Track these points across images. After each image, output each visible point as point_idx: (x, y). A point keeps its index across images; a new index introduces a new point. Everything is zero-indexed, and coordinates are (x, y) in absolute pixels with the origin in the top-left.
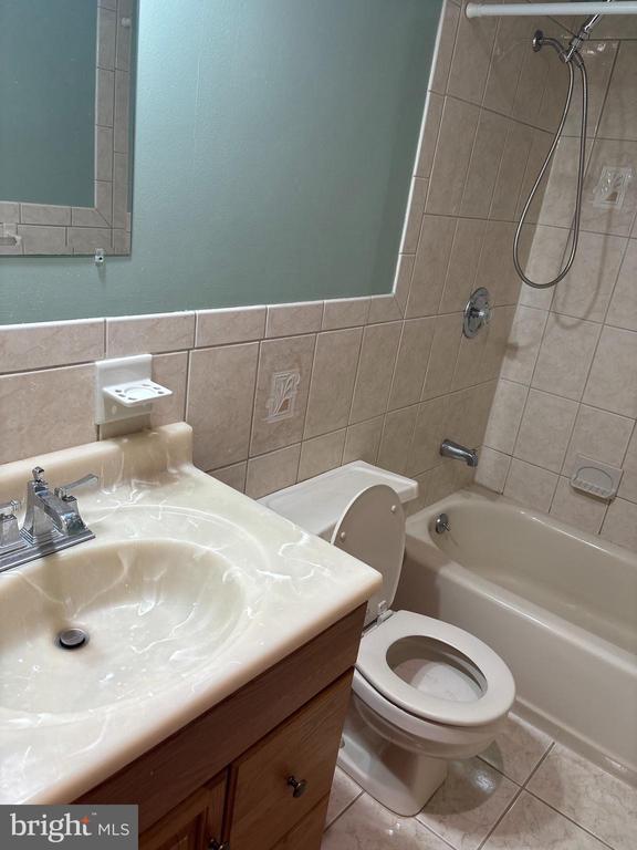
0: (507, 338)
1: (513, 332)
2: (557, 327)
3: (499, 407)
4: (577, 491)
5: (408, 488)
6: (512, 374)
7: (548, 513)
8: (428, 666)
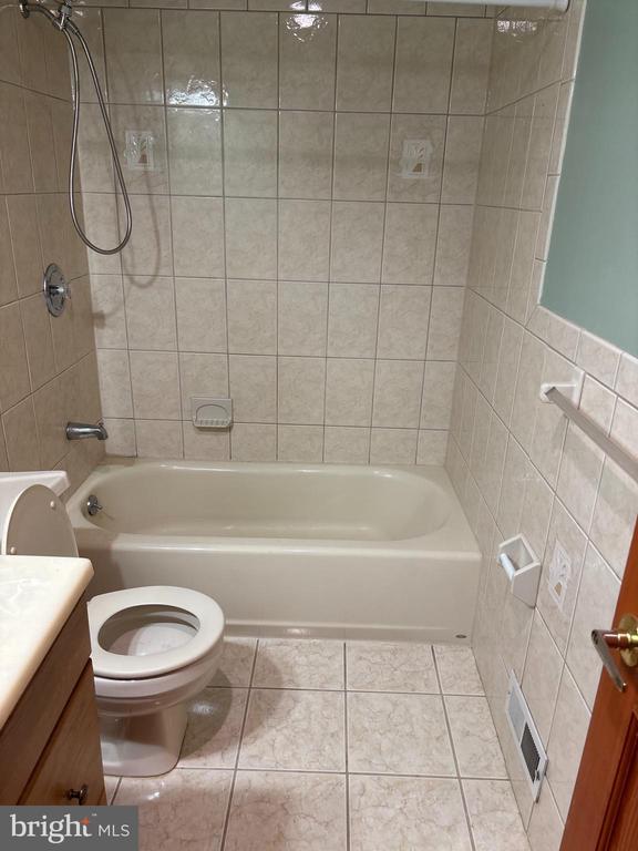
0: (90, 309)
1: (94, 302)
2: (134, 288)
3: (105, 377)
4: (201, 429)
5: (58, 480)
6: (107, 343)
7: (183, 457)
8: (138, 633)
